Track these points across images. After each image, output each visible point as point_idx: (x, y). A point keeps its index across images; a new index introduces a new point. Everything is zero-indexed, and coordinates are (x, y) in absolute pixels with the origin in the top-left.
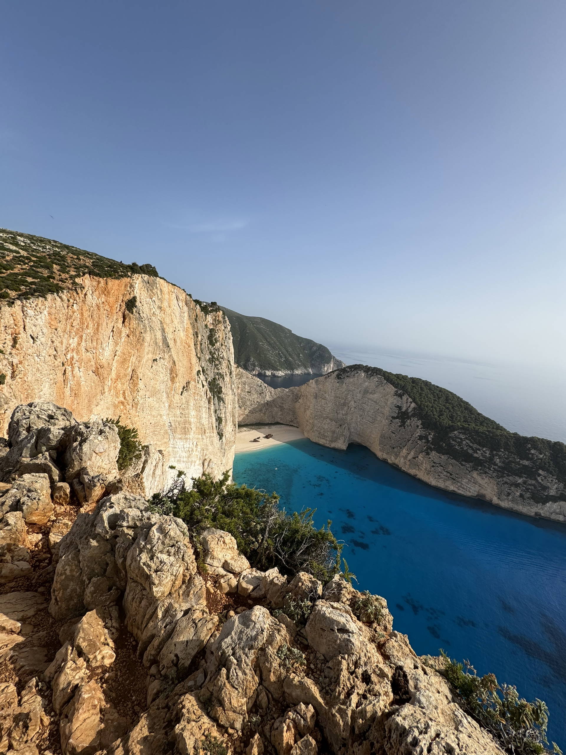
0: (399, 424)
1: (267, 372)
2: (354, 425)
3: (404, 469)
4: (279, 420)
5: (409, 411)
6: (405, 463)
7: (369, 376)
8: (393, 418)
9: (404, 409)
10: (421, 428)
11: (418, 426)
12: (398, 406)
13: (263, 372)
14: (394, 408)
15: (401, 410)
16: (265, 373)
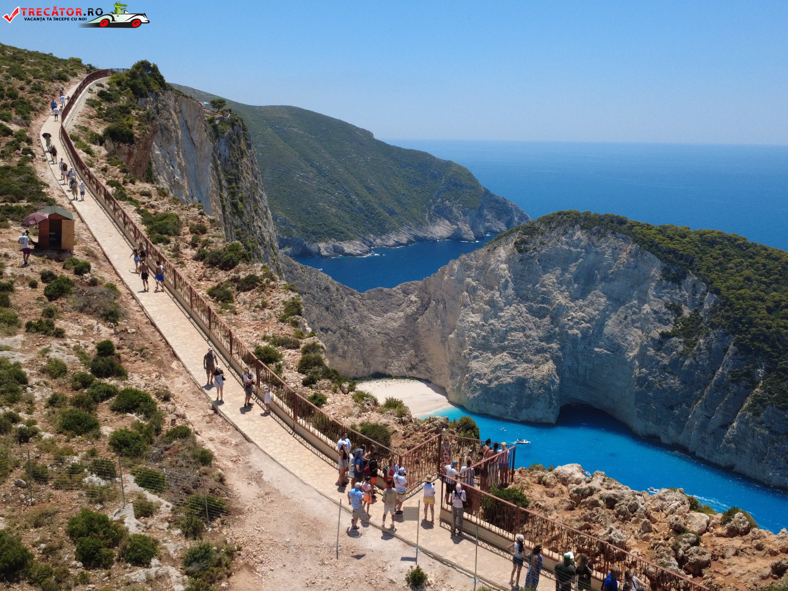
0: (681, 348)
1: (322, 245)
2: (569, 363)
3: (702, 455)
4: (381, 369)
5: (701, 314)
6: (703, 440)
7: (594, 238)
8: (665, 336)
9: (687, 312)
10: (736, 354)
11: (726, 350)
12: (673, 305)
13: (313, 247)
14: (664, 310)
15: (680, 314)
16: (319, 249)
